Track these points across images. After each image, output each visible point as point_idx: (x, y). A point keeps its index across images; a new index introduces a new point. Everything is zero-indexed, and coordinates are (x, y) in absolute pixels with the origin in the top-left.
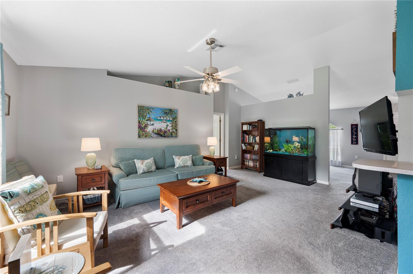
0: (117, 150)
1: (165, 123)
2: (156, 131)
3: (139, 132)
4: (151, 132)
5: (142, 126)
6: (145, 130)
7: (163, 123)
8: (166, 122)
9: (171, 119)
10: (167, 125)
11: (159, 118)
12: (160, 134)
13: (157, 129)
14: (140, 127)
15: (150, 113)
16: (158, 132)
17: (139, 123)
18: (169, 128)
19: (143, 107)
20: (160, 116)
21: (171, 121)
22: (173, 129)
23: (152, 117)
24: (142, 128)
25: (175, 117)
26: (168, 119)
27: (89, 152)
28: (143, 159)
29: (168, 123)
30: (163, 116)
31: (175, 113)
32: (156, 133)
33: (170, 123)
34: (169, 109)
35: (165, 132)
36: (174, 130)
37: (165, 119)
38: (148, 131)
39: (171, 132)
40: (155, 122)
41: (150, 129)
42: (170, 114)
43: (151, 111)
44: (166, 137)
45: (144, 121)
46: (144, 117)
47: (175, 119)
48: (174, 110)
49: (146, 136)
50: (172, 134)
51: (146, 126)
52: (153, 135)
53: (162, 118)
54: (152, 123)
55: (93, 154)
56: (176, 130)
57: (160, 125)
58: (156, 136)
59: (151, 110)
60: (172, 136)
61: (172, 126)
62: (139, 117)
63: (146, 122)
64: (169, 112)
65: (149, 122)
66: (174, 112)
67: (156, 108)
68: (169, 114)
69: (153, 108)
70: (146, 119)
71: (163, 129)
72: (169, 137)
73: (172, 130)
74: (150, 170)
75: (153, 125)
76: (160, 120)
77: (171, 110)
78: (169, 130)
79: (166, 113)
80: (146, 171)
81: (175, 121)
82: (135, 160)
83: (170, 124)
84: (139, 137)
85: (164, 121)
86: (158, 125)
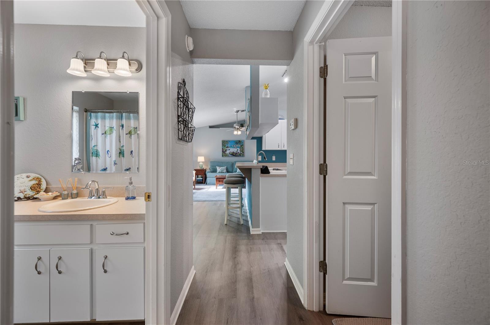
0: (211, 162)
2: (231, 153)
3: (222, 154)
7: (235, 149)
10: (238, 150)
11: (233, 146)
12: (234, 155)
14: (223, 151)
15: (228, 144)
17: (222, 149)
18: (239, 151)
19: (224, 141)
21: (240, 147)
22: (241, 151)
23: (229, 146)
24: (224, 152)
25: (242, 144)
26: (238, 146)
27: (200, 162)
28: (220, 166)
29: (238, 149)
31: (242, 142)
32: (231, 154)
34: (238, 141)
35: (236, 154)
37: (236, 146)
39: (240, 153)
40: (231, 148)
41: (228, 152)
42: (239, 143)
44: (237, 156)
45: (225, 148)
46: (225, 146)
47: (242, 146)
49: (226, 156)
50: (240, 155)
51: (226, 151)
52: (229, 155)
53: (234, 146)
54: (229, 149)
55: (202, 163)
56: (243, 152)
58: (231, 156)
61: (240, 150)
62: (222, 146)
65: (227, 149)
67: (231, 140)
69: (229, 141)
71: (235, 152)
74: (223, 172)
75: (229, 150)
76: (233, 147)
77: (240, 141)
78: (238, 152)
79: (237, 143)
80: (221, 172)
82: (217, 167)
84: (222, 156)
85: (236, 147)
86: (233, 150)
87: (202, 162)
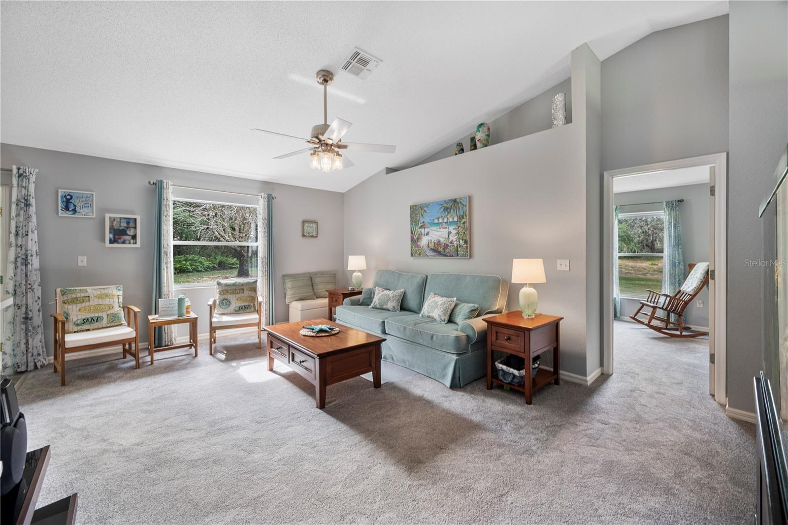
1: (446, 228)
2: (432, 246)
3: (412, 248)
4: (425, 248)
5: (415, 237)
6: (419, 243)
7: (442, 230)
8: (447, 226)
9: (456, 219)
10: (449, 233)
11: (436, 221)
12: (440, 250)
13: (433, 241)
14: (412, 240)
15: (425, 214)
16: (435, 246)
17: (412, 233)
18: (453, 238)
19: (415, 206)
20: (437, 217)
22: (459, 238)
23: (427, 219)
24: (415, 241)
25: (464, 212)
26: (451, 220)
27: (355, 271)
29: (451, 228)
30: (442, 217)
31: (463, 205)
32: (432, 250)
33: (454, 227)
34: (451, 200)
35: (446, 247)
36: (461, 241)
37: (446, 220)
38: (422, 245)
39: (456, 245)
40: (431, 228)
41: (424, 241)
42: (454, 210)
43: (425, 211)
44: (447, 256)
45: (417, 229)
46: (417, 223)
47: (463, 218)
48: (460, 199)
49: (420, 255)
50: (457, 250)
51: (419, 238)
52: (429, 253)
53: (441, 220)
54: (427, 230)
55: (359, 274)
56: (467, 242)
57: (438, 233)
58: (433, 254)
59: (425, 209)
60: (458, 255)
61: (458, 233)
62: (412, 224)
63: (419, 230)
64: (452, 206)
65: (422, 230)
66: (461, 203)
67: (432, 202)
68: (452, 210)
69: (427, 205)
70: (419, 225)
71: (442, 240)
72: (452, 256)
73: (458, 243)
75: (427, 234)
76: (439, 224)
77: (455, 201)
78: (451, 243)
79: (447, 208)
81: (462, 222)
82: (377, 288)
83: (454, 229)
84: (412, 255)
85: (445, 225)
86: (436, 234)
87: (359, 271)
